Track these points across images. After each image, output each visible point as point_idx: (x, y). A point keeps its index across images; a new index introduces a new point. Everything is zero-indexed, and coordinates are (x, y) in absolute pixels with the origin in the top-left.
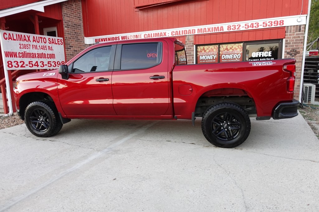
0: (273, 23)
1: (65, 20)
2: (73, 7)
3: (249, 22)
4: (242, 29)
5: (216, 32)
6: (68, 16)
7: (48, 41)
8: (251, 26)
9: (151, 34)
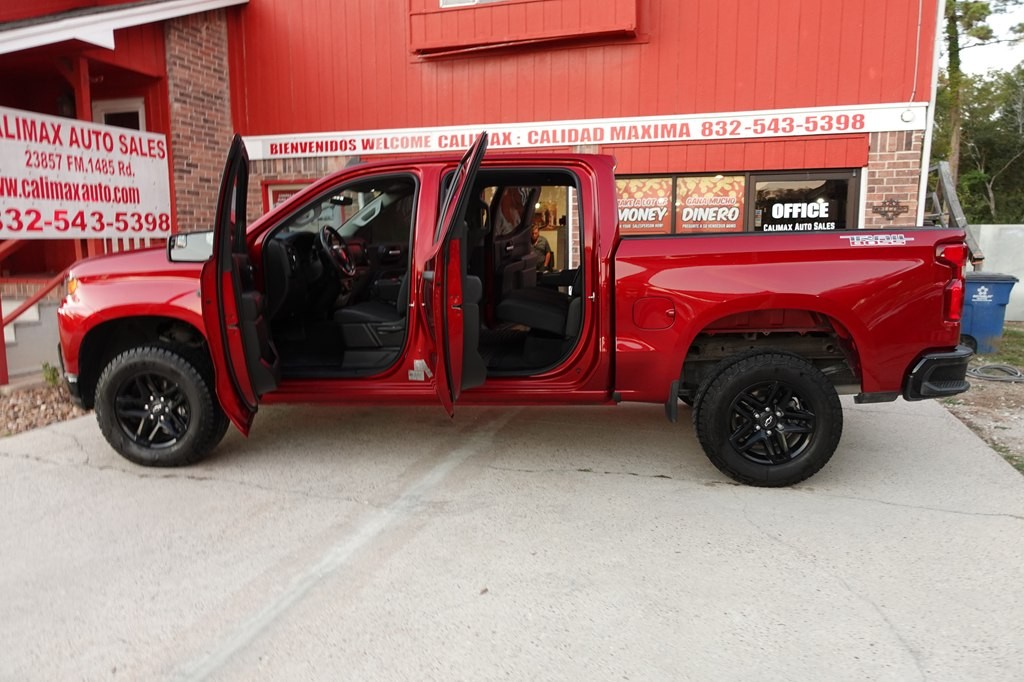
0: (834, 122)
1: (174, 78)
2: (201, 38)
3: (767, 116)
4: (744, 133)
5: (666, 139)
6: (183, 66)
7: (117, 145)
8: (772, 127)
9: (463, 137)
